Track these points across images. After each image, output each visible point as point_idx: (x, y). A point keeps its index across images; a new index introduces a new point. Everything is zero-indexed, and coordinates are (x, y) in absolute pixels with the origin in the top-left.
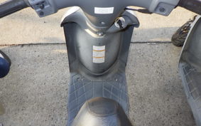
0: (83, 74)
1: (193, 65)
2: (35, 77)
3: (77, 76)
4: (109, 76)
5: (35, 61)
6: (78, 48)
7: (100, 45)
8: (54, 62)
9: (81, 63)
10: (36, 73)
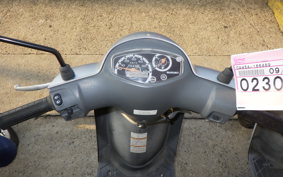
0: (117, 165)
1: (267, 157)
2: (50, 162)
3: (108, 168)
4: (152, 169)
5: (51, 140)
6: (111, 131)
7: (140, 131)
8: (77, 142)
9: (114, 150)
10: (52, 157)
